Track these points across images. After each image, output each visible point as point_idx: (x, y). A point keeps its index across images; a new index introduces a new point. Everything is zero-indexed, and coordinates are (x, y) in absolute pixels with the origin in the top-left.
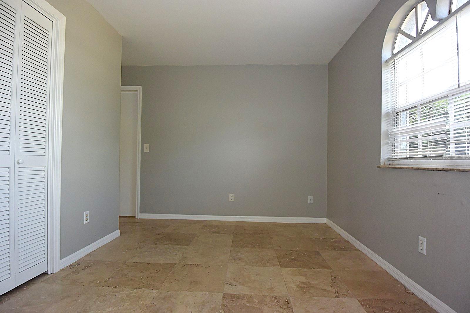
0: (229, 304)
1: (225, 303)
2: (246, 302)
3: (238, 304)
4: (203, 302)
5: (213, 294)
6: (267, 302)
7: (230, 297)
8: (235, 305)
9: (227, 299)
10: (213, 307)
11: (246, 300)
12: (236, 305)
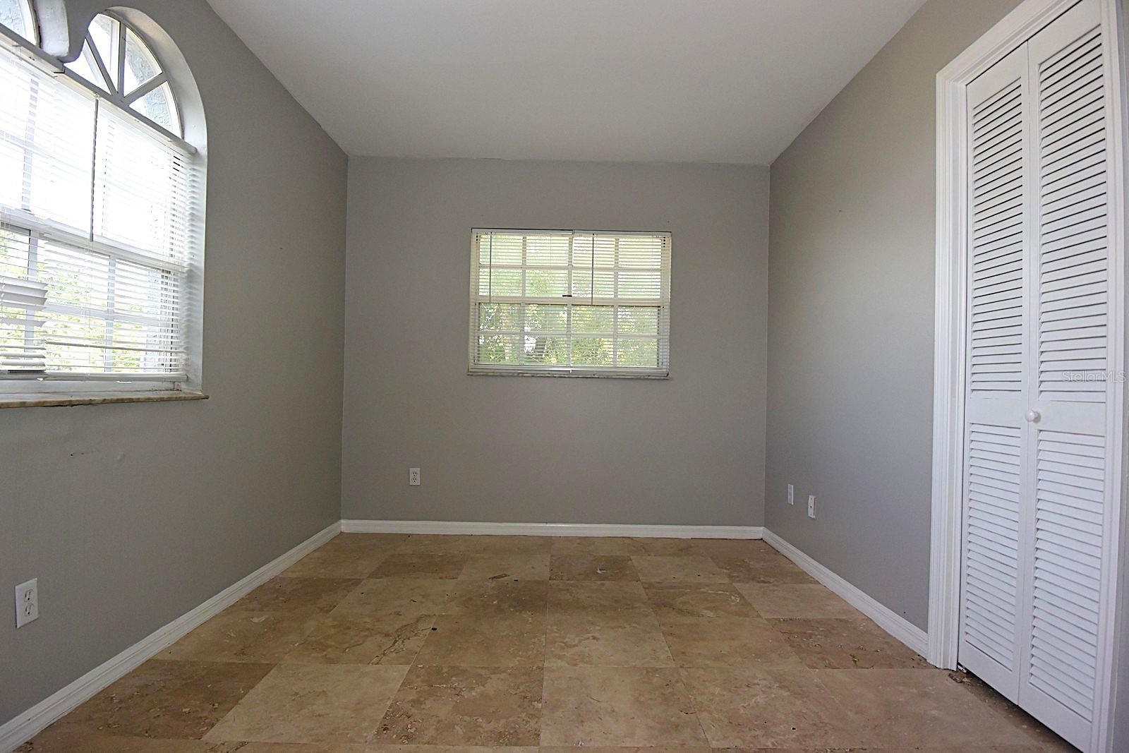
0: (523, 720)
1: (532, 723)
2: (484, 725)
3: (503, 722)
4: (582, 722)
5: (566, 742)
6: (434, 727)
7: (521, 736)
8: (510, 719)
9: (529, 731)
10: (558, 711)
11: (482, 732)
12: (507, 718)
